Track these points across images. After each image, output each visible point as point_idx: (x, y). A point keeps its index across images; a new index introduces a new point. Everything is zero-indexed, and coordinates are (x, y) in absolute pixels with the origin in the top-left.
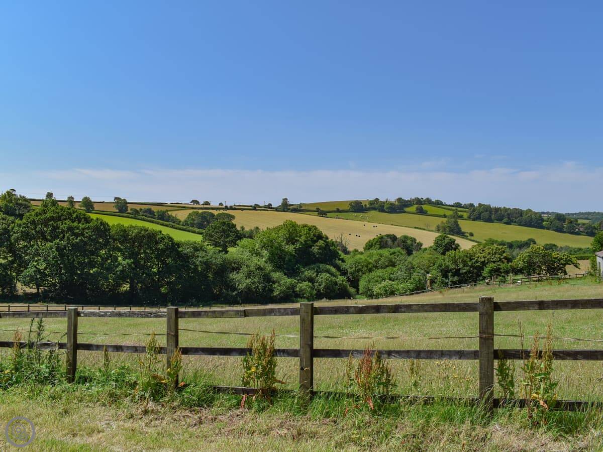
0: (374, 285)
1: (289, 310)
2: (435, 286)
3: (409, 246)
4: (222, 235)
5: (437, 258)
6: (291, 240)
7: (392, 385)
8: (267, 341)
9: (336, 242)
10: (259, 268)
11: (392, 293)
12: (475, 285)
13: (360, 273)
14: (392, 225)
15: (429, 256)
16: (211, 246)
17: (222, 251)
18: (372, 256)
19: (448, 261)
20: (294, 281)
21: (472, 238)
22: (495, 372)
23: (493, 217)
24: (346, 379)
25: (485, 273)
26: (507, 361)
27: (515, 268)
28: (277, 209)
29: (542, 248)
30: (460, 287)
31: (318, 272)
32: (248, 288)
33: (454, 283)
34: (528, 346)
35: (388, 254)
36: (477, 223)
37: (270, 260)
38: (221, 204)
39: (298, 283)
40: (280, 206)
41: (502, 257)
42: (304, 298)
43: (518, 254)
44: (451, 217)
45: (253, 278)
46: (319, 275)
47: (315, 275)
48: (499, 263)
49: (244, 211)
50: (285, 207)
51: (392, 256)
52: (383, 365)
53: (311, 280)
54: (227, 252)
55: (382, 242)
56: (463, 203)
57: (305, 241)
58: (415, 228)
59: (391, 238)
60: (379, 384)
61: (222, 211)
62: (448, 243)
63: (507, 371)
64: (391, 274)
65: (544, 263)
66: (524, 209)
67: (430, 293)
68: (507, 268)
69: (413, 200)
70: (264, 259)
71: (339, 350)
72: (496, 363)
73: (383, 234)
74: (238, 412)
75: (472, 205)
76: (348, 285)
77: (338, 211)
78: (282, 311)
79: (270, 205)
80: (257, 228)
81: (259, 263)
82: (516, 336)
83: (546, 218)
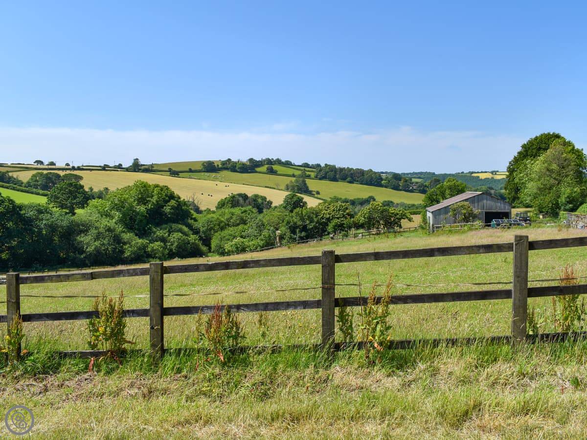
0: (226, 243)
1: (138, 270)
2: (284, 242)
3: (260, 205)
4: (69, 197)
5: (286, 215)
6: (142, 200)
7: (241, 337)
8: (115, 303)
9: (189, 201)
10: (109, 230)
11: (242, 250)
12: (321, 240)
13: (212, 231)
14: (243, 184)
15: (278, 214)
16: (57, 208)
17: (68, 213)
18: (224, 215)
19: (296, 219)
20: (145, 241)
21: (319, 196)
22: (336, 319)
23: (337, 176)
24: (196, 335)
25: (330, 228)
26: (346, 308)
27: (357, 223)
28: (127, 170)
29: (381, 204)
30: (307, 242)
31: (170, 232)
32: (97, 250)
33: (301, 238)
34: (366, 294)
35: (239, 212)
36: (323, 182)
37: (121, 221)
38: (68, 165)
39: (149, 244)
40: (131, 166)
41: (345, 214)
42: (156, 257)
43: (359, 211)
44: (300, 176)
45: (102, 240)
46: (171, 235)
47: (167, 235)
48: (342, 219)
49: (93, 171)
50: (137, 167)
51: (243, 214)
52: (233, 319)
53: (163, 240)
54: (74, 214)
55: (235, 201)
56: (310, 163)
57: (157, 201)
58: (266, 187)
59: (243, 197)
60: (229, 337)
61: (68, 172)
62: (297, 201)
63: (347, 317)
64: (243, 231)
65: (382, 218)
66: (366, 169)
67: (279, 249)
68: (350, 223)
69: (264, 160)
70: (114, 220)
71: (189, 307)
72: (337, 311)
73: (235, 193)
74: (86, 376)
75: (319, 165)
76: (200, 243)
77: (191, 171)
78: (131, 271)
79: (120, 165)
80: (107, 189)
81: (108, 224)
82: (355, 285)
83: (384, 177)
